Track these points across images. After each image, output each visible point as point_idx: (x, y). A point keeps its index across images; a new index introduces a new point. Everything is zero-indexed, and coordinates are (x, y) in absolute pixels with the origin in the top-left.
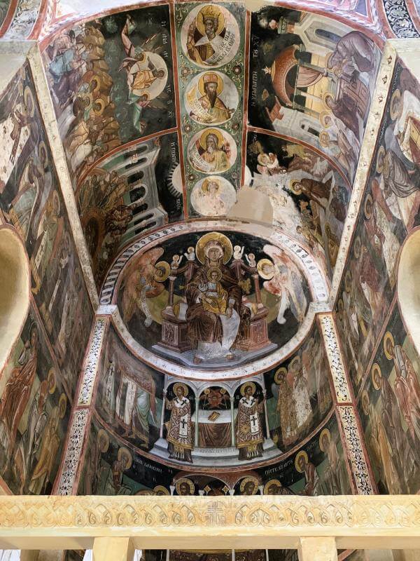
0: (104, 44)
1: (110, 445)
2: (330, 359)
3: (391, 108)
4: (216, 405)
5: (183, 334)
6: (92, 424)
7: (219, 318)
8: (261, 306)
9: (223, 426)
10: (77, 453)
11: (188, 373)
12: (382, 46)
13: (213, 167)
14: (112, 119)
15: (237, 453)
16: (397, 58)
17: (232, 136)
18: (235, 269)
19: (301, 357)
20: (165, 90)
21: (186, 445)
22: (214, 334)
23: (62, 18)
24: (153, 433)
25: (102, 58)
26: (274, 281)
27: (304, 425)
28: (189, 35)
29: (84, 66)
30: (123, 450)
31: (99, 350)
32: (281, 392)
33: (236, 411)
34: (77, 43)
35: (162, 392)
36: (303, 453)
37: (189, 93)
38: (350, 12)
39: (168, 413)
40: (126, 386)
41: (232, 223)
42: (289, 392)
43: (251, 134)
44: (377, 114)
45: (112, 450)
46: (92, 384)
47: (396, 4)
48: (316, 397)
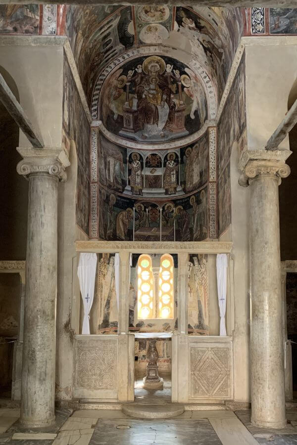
1: (107, 195)
2: (210, 156)
4: (154, 165)
5: (136, 119)
6: (99, 190)
7: (157, 107)
8: (182, 102)
9: (158, 176)
10: (96, 204)
11: (139, 146)
13: (154, 19)
15: (164, 191)
18: (167, 77)
19: (199, 145)
21: (140, 187)
22: (154, 119)
24: (124, 183)
26: (190, 89)
27: (195, 184)
30: (112, 195)
31: (96, 150)
32: (188, 162)
33: (165, 168)
35: (126, 160)
36: (193, 197)
39: (130, 171)
40: (109, 162)
41: (165, 49)
42: (191, 164)
45: (108, 197)
46: (96, 170)
48: (202, 172)
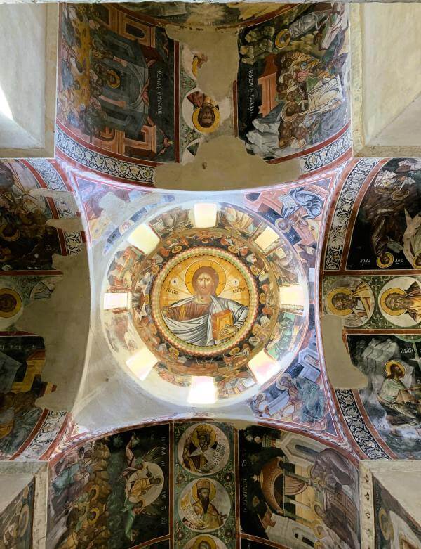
0: (109, 458)
3: (381, 525)
12: (357, 464)
14: (104, 527)
16: (373, 478)
17: (226, 544)
20: (160, 496)
23: (77, 437)
25: (105, 469)
28: (185, 447)
29: (87, 477)
34: (84, 458)
37: (183, 499)
38: (321, 432)
43: (244, 542)
44: (369, 530)
47: (359, 427)
